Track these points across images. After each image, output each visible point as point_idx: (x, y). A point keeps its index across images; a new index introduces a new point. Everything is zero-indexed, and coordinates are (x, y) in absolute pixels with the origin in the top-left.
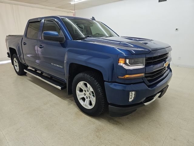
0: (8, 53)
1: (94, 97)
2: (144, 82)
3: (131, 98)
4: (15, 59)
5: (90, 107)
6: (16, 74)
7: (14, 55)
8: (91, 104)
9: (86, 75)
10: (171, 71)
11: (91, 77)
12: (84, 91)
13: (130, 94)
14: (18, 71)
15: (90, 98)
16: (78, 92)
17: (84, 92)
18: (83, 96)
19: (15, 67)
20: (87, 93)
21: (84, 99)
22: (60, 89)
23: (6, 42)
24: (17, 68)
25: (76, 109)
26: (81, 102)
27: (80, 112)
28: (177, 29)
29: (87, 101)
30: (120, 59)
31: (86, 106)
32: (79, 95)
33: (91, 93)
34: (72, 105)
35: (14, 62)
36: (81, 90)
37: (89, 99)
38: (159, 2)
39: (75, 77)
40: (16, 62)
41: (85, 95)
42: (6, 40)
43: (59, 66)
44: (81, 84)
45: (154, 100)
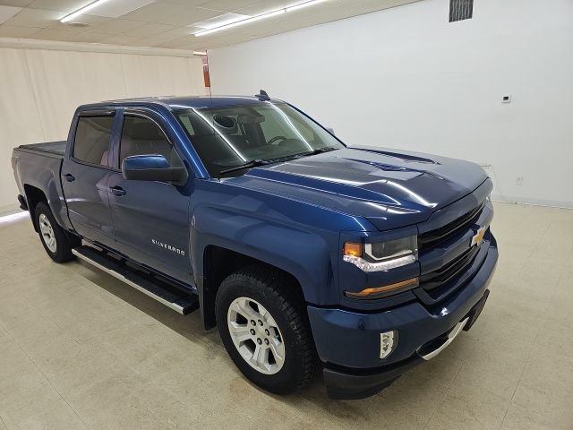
0: (21, 198)
1: (280, 341)
2: (418, 300)
3: (385, 349)
4: (43, 217)
5: (270, 370)
6: (50, 260)
7: (40, 205)
8: (271, 359)
9: (253, 280)
10: (494, 243)
11: (268, 286)
12: (249, 322)
13: (382, 338)
14: (53, 249)
15: (268, 344)
16: (233, 325)
17: (250, 325)
18: (250, 336)
19: (45, 238)
20: (261, 330)
21: (250, 345)
22: (182, 313)
23: (14, 167)
24: (51, 242)
25: (231, 373)
26: (244, 352)
27: (243, 380)
28: (506, 98)
29: (261, 350)
30: (347, 244)
31: (258, 364)
32: (238, 333)
33: (272, 332)
34: (218, 358)
35: (42, 225)
36: (241, 320)
37: (264, 346)
38: (450, 21)
39: (223, 284)
40: (46, 224)
41: (254, 334)
42: (15, 162)
43: (174, 249)
44: (239, 305)
45: (450, 340)
